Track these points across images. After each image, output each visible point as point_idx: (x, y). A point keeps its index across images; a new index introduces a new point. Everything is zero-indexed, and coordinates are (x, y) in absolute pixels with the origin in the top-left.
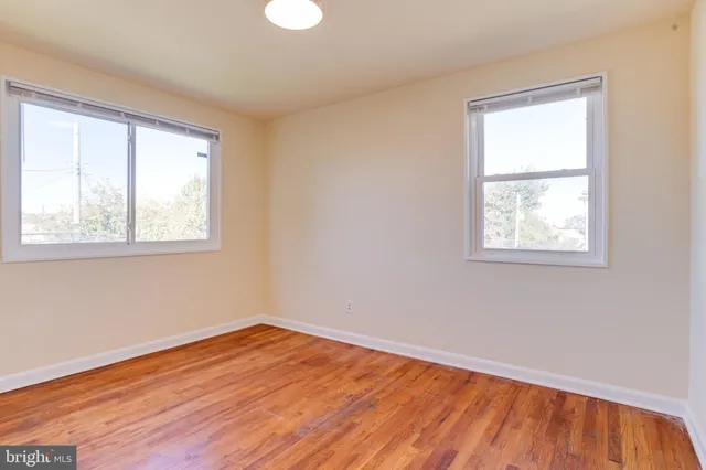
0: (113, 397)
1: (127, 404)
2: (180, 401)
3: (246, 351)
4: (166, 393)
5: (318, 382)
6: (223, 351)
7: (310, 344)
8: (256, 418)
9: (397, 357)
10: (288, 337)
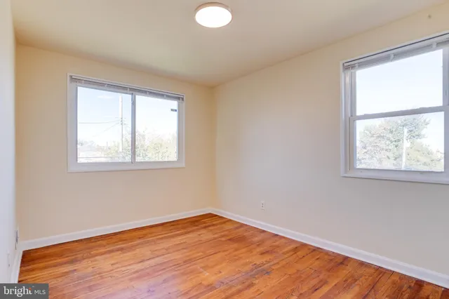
0: (118, 250)
1: (125, 254)
2: (152, 256)
3: (197, 229)
4: (145, 251)
5: (236, 253)
6: (183, 228)
7: (237, 228)
8: (192, 272)
9: (293, 241)
10: (224, 223)
